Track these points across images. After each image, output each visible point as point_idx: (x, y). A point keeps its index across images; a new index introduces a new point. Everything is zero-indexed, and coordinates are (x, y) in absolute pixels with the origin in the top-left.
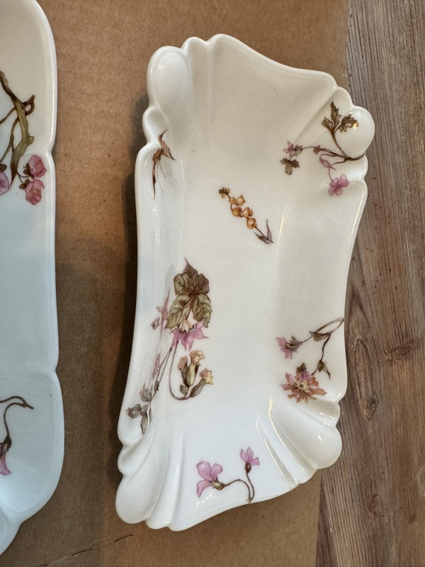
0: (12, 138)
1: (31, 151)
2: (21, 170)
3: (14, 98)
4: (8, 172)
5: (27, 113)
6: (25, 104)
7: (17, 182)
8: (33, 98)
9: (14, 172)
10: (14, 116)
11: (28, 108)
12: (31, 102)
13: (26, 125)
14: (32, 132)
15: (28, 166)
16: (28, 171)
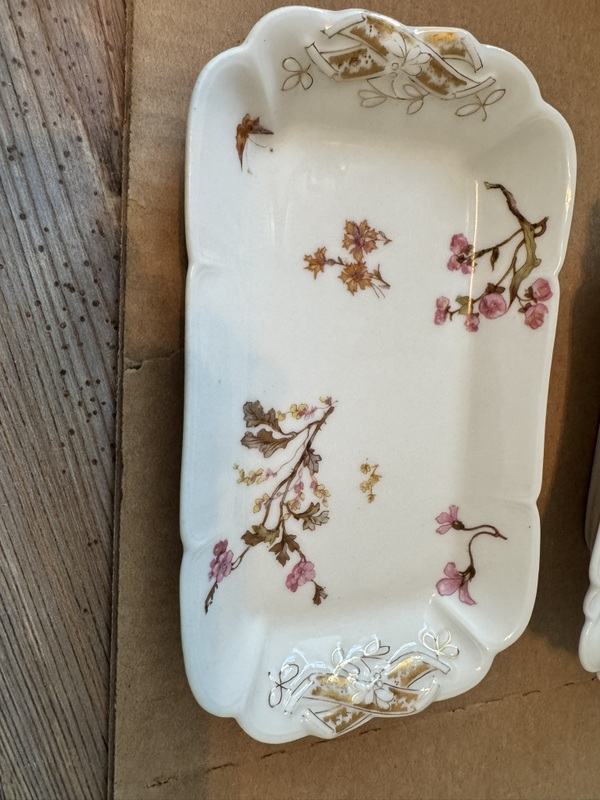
0: (515, 259)
1: (536, 274)
2: (521, 292)
3: (521, 219)
4: (506, 295)
5: (535, 236)
6: (535, 226)
7: (516, 305)
8: (546, 220)
9: (514, 294)
10: (520, 237)
11: (538, 230)
12: (543, 224)
13: (533, 247)
14: (539, 254)
15: (530, 289)
16: (530, 294)
